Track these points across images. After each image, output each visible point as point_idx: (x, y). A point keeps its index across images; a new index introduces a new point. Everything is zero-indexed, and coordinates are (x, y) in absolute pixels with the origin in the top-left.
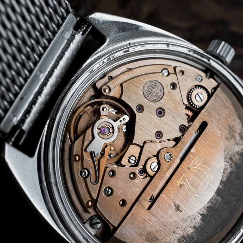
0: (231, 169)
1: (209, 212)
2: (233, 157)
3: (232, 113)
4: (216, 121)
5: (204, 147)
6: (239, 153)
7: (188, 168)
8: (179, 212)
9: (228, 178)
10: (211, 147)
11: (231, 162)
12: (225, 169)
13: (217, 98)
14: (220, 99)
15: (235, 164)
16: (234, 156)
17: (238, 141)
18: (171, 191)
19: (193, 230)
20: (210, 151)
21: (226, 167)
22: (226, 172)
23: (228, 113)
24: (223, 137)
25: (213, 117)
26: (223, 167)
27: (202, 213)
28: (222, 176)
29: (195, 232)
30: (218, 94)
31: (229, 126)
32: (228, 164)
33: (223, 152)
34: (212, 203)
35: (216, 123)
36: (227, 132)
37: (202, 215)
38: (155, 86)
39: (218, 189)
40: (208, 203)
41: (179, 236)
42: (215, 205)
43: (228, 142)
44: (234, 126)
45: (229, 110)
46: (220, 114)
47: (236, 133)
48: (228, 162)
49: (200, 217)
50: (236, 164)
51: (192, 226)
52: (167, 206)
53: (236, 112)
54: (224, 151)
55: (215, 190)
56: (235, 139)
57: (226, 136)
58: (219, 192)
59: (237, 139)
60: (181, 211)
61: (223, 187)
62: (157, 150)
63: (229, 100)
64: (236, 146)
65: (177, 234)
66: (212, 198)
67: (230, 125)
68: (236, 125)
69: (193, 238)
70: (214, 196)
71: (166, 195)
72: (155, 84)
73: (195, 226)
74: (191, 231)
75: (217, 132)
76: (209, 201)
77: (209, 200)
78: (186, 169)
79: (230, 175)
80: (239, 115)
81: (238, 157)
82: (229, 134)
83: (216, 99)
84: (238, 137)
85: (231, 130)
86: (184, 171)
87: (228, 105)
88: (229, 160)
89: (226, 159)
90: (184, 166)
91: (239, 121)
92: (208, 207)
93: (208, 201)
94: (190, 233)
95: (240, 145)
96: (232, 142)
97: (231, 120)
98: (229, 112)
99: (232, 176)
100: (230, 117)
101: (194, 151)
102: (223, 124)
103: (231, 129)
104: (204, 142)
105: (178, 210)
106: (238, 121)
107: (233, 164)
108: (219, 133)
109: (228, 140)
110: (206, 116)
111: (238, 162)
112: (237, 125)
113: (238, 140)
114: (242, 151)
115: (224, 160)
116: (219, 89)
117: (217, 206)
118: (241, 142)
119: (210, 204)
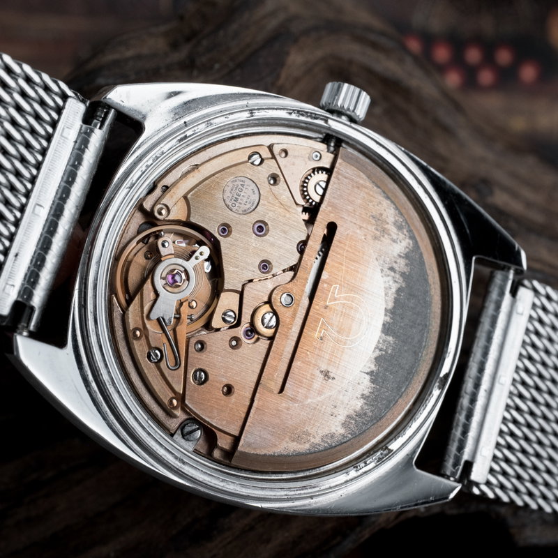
0: (396, 285)
1: (379, 365)
2: (394, 265)
3: (371, 193)
4: (349, 215)
5: (341, 264)
6: (403, 255)
7: (326, 307)
8: (330, 380)
9: (396, 301)
10: (354, 261)
11: (393, 274)
12: (386, 288)
13: (340, 177)
14: (346, 178)
15: (401, 276)
16: (396, 262)
17: (395, 237)
18: (308, 353)
19: (362, 401)
20: (353, 268)
21: (387, 285)
22: (390, 292)
23: (365, 195)
24: (369, 237)
25: (341, 210)
26: (383, 286)
27: (369, 370)
28: (384, 302)
29: (365, 404)
30: (339, 169)
31: (373, 217)
32: (390, 278)
33: (376, 262)
34: (380, 350)
35: (350, 219)
36: (374, 227)
37: (371, 373)
38: (243, 185)
39: (384, 325)
40: (374, 351)
41: (342, 418)
42: (385, 351)
43: (379, 242)
44: (381, 215)
45: (366, 190)
46: (352, 202)
47: (388, 223)
48: (388, 276)
49: (368, 377)
50: (403, 274)
51: (359, 396)
52: (308, 378)
53: (378, 190)
54: (377, 259)
55: (380, 326)
56: (389, 235)
57: (372, 234)
58: (387, 329)
59: (392, 234)
60: (333, 378)
61: (391, 318)
62: (269, 293)
63: (361, 174)
64: (395, 244)
65: (338, 416)
66: (379, 341)
67: (374, 213)
68: (385, 210)
69: (365, 414)
70: (380, 337)
71: (303, 362)
72: (242, 183)
73: (363, 395)
74: (359, 404)
75: (357, 233)
76: (375, 348)
77: (374, 346)
78: (323, 310)
79: (398, 295)
80: (384, 192)
81: (402, 262)
82: (377, 230)
84: (393, 230)
85: (379, 223)
86: (320, 313)
87: (361, 182)
88: (389, 272)
89: (384, 273)
90: (318, 305)
91: (389, 202)
92: (376, 359)
93: (373, 349)
94: (358, 408)
95: (401, 242)
96: (386, 240)
97: (374, 206)
98: (366, 193)
99: (401, 295)
100: (371, 202)
101: (327, 276)
102: (363, 216)
103: (378, 220)
104: (339, 256)
105: (329, 378)
106: (386, 203)
107: (398, 276)
108: (360, 234)
109: (379, 240)
110: (330, 212)
111: (406, 271)
112: (387, 210)
113: (395, 233)
114: (407, 250)
115: (380, 274)
116: (339, 161)
117: (389, 352)
118: (401, 236)
119: (378, 353)
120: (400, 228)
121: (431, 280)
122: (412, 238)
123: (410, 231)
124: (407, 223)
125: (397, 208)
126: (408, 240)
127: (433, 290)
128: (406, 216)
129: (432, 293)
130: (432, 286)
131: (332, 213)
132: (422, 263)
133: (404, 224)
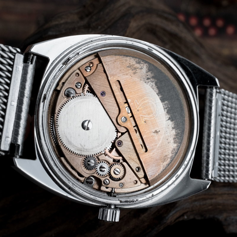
0: (154, 82)
1: (170, 114)
2: (147, 77)
3: (121, 59)
5: (131, 92)
6: (147, 71)
7: (138, 110)
8: (159, 133)
9: (158, 88)
11: (150, 80)
12: (151, 87)
14: (108, 62)
15: (153, 78)
16: (147, 75)
17: (140, 67)
18: (145, 130)
19: (174, 130)
20: (136, 90)
21: (151, 86)
22: (154, 87)
23: (120, 62)
24: (132, 75)
25: (116, 74)
26: (150, 87)
27: (168, 118)
28: (154, 92)
29: (175, 130)
31: (128, 67)
32: (150, 82)
34: (166, 108)
35: (121, 74)
36: (131, 70)
37: (169, 119)
39: (160, 99)
40: (165, 111)
41: (172, 141)
43: (137, 74)
44: (130, 64)
45: (118, 60)
47: (134, 65)
48: (149, 82)
49: (169, 121)
50: (153, 77)
51: (172, 129)
52: (152, 138)
53: (122, 56)
55: (160, 101)
56: (138, 68)
57: (132, 73)
58: (162, 100)
60: (159, 131)
61: (161, 95)
64: (142, 70)
65: (171, 142)
66: (163, 106)
67: (127, 65)
69: (178, 133)
70: (163, 104)
71: (145, 135)
73: (173, 128)
74: (174, 132)
75: (127, 77)
76: (164, 109)
77: (163, 109)
78: (138, 112)
80: (124, 55)
81: (149, 73)
82: (133, 70)
83: (106, 64)
84: (138, 65)
85: (131, 67)
86: (138, 114)
87: (114, 59)
88: (148, 81)
90: (135, 112)
91: (128, 57)
92: (167, 113)
93: (164, 110)
94: (175, 133)
95: (143, 67)
96: (138, 71)
97: (125, 63)
99: (158, 85)
100: (123, 62)
101: (130, 100)
102: (124, 70)
105: (158, 132)
106: (128, 58)
107: (152, 79)
109: (136, 73)
110: (113, 78)
111: (152, 75)
112: (130, 60)
114: (148, 68)
115: (146, 84)
116: (102, 58)
117: (169, 106)
118: (142, 65)
119: (166, 110)
120: (139, 63)
121: (163, 71)
122: (146, 62)
123: (143, 61)
124: (140, 59)
125: (133, 57)
126: (145, 65)
127: (166, 73)
128: (138, 57)
129: (167, 75)
130: (165, 72)
131: (114, 78)
132: (156, 68)
133: (139, 60)
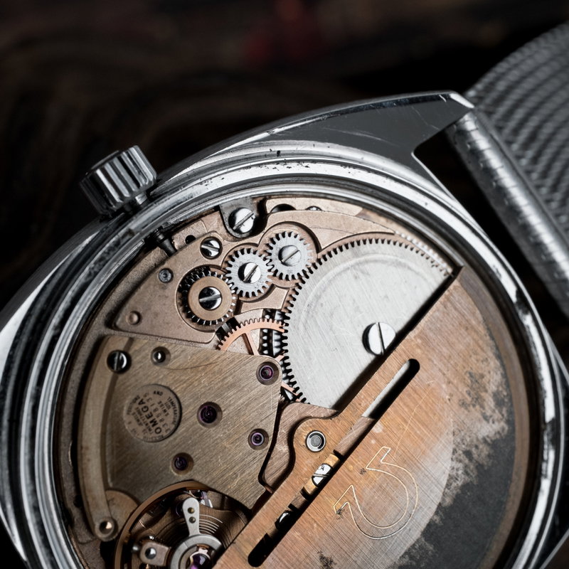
0: (467, 478)
2: (474, 450)
3: (481, 342)
4: (441, 360)
5: (406, 422)
6: (488, 440)
7: (363, 472)
9: (457, 499)
10: (423, 424)
11: (467, 461)
12: (451, 477)
13: (449, 305)
14: (456, 309)
15: (477, 467)
16: (477, 447)
17: (489, 413)
18: (315, 525)
20: (418, 432)
21: (454, 473)
22: (454, 484)
23: (472, 342)
24: (455, 399)
25: (433, 349)
26: (447, 472)
28: (441, 494)
30: (451, 294)
31: (471, 375)
32: (460, 465)
33: (451, 436)
34: (411, 558)
35: (440, 365)
36: (466, 389)
39: (429, 525)
40: (403, 556)
42: (418, 562)
43: (466, 412)
44: (482, 376)
45: (476, 337)
46: (451, 345)
47: (486, 391)
48: (460, 461)
50: (479, 466)
52: (301, 560)
53: (491, 342)
54: (454, 433)
55: (424, 525)
56: (482, 407)
57: (461, 397)
58: (430, 532)
59: (487, 408)
61: (441, 519)
63: (478, 312)
64: (484, 422)
66: (414, 545)
67: (474, 371)
68: (489, 372)
70: (418, 540)
71: (302, 535)
75: (441, 387)
76: (406, 553)
77: (405, 549)
78: (357, 474)
79: (463, 493)
80: (497, 348)
81: (485, 450)
82: (469, 394)
83: (445, 307)
84: (490, 402)
85: (476, 385)
86: (352, 476)
87: (474, 322)
88: (463, 457)
89: (456, 454)
90: (352, 464)
91: (498, 363)
93: (402, 553)
95: (493, 422)
96: (476, 412)
97: (477, 360)
98: (474, 339)
99: (466, 494)
100: (476, 353)
101: (381, 431)
102: (458, 368)
103: (476, 382)
104: (406, 410)
106: (494, 363)
107: (472, 467)
108: (445, 389)
109: (466, 409)
110: (418, 346)
112: (492, 373)
113: (490, 408)
114: (498, 436)
115: (450, 455)
116: (456, 283)
117: (422, 566)
118: (497, 415)
119: (406, 560)
120: (499, 403)
121: (513, 489)
122: (510, 422)
123: (511, 413)
124: (511, 400)
125: (505, 375)
126: (503, 424)
127: (510, 504)
128: (513, 391)
129: (508, 508)
130: (512, 497)
131: (420, 348)
132: (510, 462)
133: (506, 400)
